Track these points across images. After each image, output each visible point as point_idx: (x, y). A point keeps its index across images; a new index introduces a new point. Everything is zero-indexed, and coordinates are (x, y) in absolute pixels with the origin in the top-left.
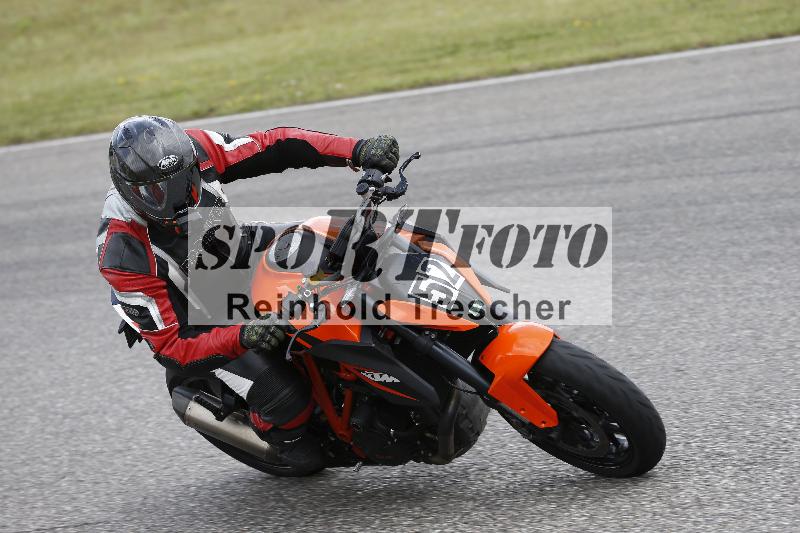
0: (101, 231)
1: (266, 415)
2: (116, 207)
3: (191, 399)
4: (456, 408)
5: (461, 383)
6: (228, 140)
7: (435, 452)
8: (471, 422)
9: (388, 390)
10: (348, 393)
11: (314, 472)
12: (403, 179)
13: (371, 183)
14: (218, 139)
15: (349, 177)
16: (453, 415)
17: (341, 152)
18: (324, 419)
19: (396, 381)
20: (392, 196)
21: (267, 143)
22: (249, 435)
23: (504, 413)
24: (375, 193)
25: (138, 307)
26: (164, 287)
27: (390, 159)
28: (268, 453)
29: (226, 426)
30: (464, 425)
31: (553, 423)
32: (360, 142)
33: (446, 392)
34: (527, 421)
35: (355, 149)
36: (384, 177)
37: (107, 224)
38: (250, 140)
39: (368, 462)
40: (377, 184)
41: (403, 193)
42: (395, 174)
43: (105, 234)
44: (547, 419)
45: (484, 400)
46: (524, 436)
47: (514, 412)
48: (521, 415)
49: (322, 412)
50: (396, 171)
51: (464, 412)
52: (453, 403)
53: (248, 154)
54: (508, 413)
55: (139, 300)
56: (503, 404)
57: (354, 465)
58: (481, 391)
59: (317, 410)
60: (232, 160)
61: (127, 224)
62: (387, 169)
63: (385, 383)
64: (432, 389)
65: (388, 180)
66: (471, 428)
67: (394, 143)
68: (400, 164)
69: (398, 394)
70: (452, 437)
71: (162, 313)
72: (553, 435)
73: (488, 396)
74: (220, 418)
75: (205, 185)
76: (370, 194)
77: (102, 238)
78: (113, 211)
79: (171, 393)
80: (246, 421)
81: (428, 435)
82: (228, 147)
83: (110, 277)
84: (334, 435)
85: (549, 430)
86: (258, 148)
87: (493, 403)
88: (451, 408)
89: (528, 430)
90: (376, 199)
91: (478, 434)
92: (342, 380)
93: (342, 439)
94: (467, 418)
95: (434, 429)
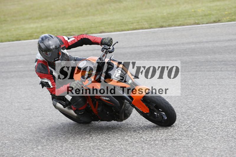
0: (35, 62)
1: (75, 106)
3: (57, 102)
4: (124, 107)
5: (126, 101)
6: (69, 39)
7: (119, 119)
9: (107, 102)
10: (97, 102)
11: (89, 123)
12: (113, 48)
13: (105, 49)
14: (66, 39)
15: (100, 47)
16: (124, 109)
17: (98, 41)
18: (91, 109)
19: (109, 99)
20: (110, 52)
21: (78, 39)
22: (72, 112)
23: (136, 109)
24: (106, 51)
25: (46, 82)
26: (52, 77)
27: (110, 43)
28: (76, 117)
29: (66, 109)
30: (126, 112)
32: (103, 39)
33: (122, 103)
34: (141, 111)
35: (102, 41)
36: (108, 47)
37: (37, 60)
38: (74, 39)
39: (102, 120)
40: (107, 49)
41: (113, 52)
44: (146, 111)
45: (131, 105)
46: (141, 115)
48: (140, 109)
49: (91, 107)
50: (112, 46)
51: (127, 108)
53: (74, 42)
54: (137, 109)
56: (136, 107)
57: (98, 121)
58: (130, 103)
59: (89, 106)
60: (70, 44)
63: (106, 100)
64: (118, 102)
65: (110, 48)
66: (128, 113)
67: (111, 39)
68: (113, 44)
69: (110, 103)
70: (123, 115)
71: (52, 83)
72: (148, 115)
73: (132, 104)
74: (65, 107)
75: (62, 51)
76: (104, 51)
78: (39, 57)
79: (52, 100)
80: (71, 108)
81: (117, 114)
82: (69, 41)
84: (93, 113)
85: (147, 113)
86: (76, 41)
87: (133, 106)
89: (142, 113)
90: (106, 53)
91: (130, 114)
92: (96, 99)
93: (95, 114)
94: (127, 110)
95: (118, 112)
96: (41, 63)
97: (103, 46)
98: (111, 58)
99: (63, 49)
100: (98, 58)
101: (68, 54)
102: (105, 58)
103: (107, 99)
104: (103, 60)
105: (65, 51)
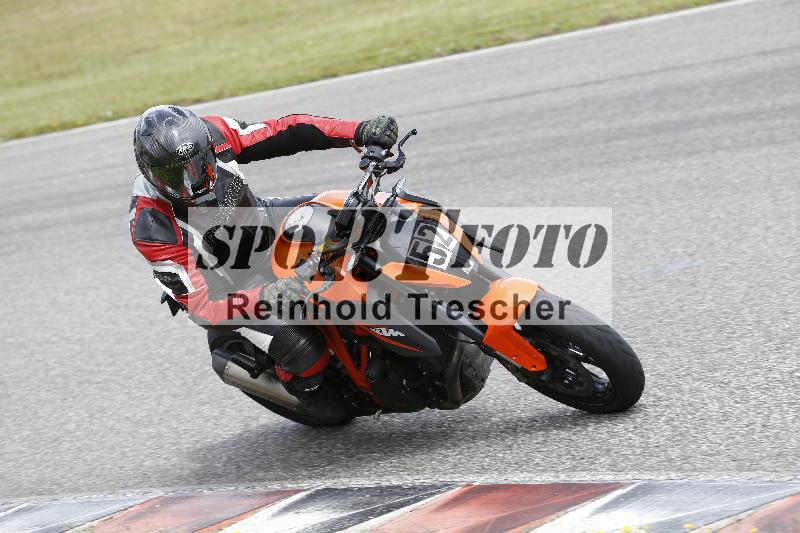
0: (132, 208)
1: (285, 365)
2: (142, 186)
3: (228, 360)
4: (459, 358)
5: (462, 336)
8: (475, 370)
9: (396, 344)
10: (363, 349)
12: (402, 154)
13: (372, 158)
14: (233, 125)
15: (353, 155)
16: (458, 363)
17: (345, 134)
18: (345, 373)
19: (402, 335)
20: (392, 170)
21: (279, 129)
22: (280, 390)
23: (501, 361)
24: (376, 167)
25: (169, 274)
27: (390, 136)
28: (299, 406)
30: (469, 372)
31: (542, 367)
32: (361, 124)
34: (519, 366)
35: (358, 130)
36: (383, 152)
37: (136, 200)
38: (263, 126)
39: (387, 410)
40: (377, 159)
41: (401, 167)
42: (394, 149)
43: (134, 210)
44: (537, 363)
45: (483, 350)
47: (508, 359)
48: (513, 361)
49: (344, 367)
51: (468, 361)
52: (456, 353)
53: (260, 138)
55: (170, 267)
56: (498, 353)
58: (478, 342)
59: (339, 365)
60: (246, 143)
61: (153, 200)
62: (387, 146)
63: (391, 337)
64: (434, 340)
65: (389, 155)
67: (392, 121)
68: (399, 140)
69: (402, 346)
70: (458, 383)
72: (544, 378)
73: (486, 345)
74: (254, 375)
75: (220, 164)
76: (371, 169)
77: (133, 214)
78: (140, 190)
82: (242, 132)
83: (143, 249)
85: (541, 373)
86: (270, 133)
87: (490, 353)
88: (455, 359)
89: (523, 375)
90: (377, 173)
91: (483, 380)
92: (356, 336)
93: (363, 390)
94: (471, 366)
95: (441, 377)
96: (150, 208)
97: (364, 150)
98: (394, 189)
99: (225, 156)
100: (350, 192)
101: (242, 176)
102: (377, 191)
103: (396, 334)
104: (369, 198)
105: (232, 166)
